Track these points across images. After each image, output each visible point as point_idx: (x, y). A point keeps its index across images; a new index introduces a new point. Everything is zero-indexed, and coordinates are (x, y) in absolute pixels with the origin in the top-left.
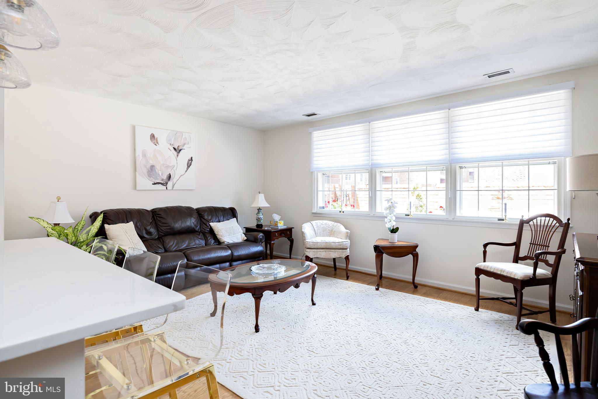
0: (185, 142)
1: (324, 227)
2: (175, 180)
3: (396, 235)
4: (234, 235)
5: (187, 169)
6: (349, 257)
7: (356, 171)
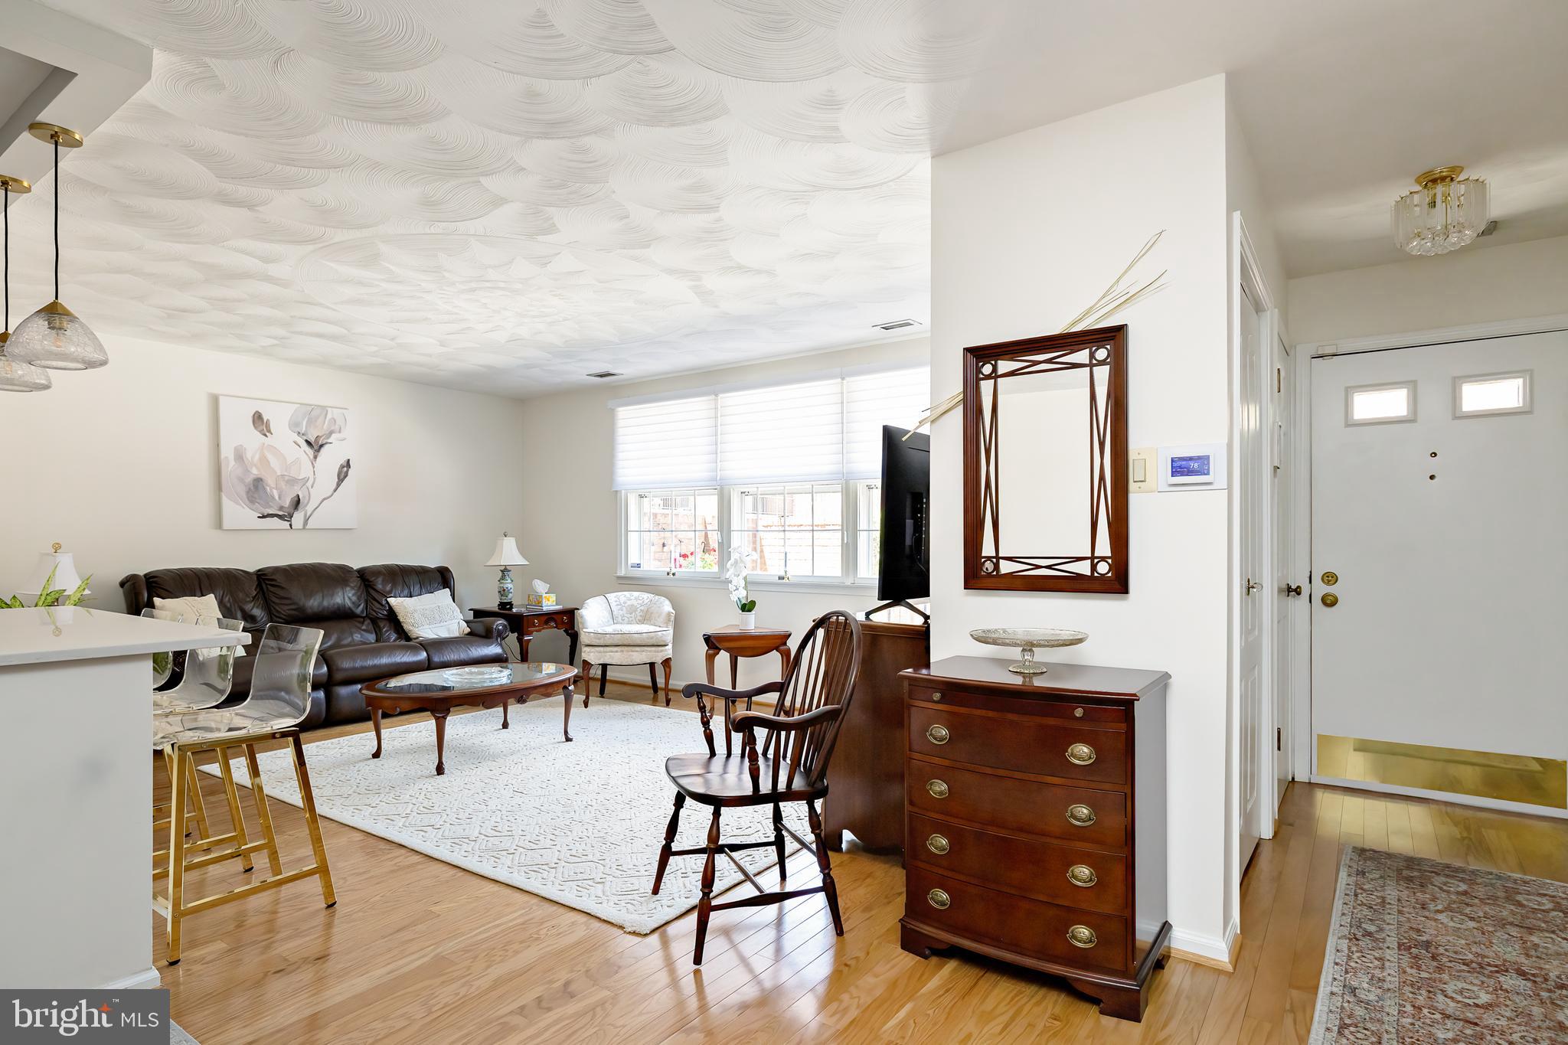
0: (332, 428)
1: (632, 605)
2: (309, 509)
3: (751, 616)
4: (442, 624)
5: (338, 485)
6: (672, 663)
7: (696, 492)
